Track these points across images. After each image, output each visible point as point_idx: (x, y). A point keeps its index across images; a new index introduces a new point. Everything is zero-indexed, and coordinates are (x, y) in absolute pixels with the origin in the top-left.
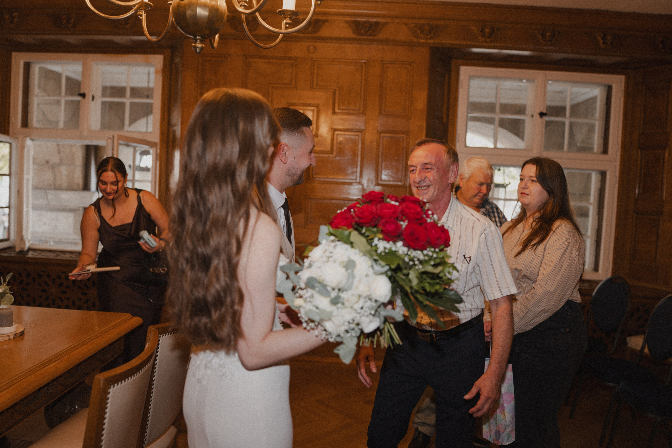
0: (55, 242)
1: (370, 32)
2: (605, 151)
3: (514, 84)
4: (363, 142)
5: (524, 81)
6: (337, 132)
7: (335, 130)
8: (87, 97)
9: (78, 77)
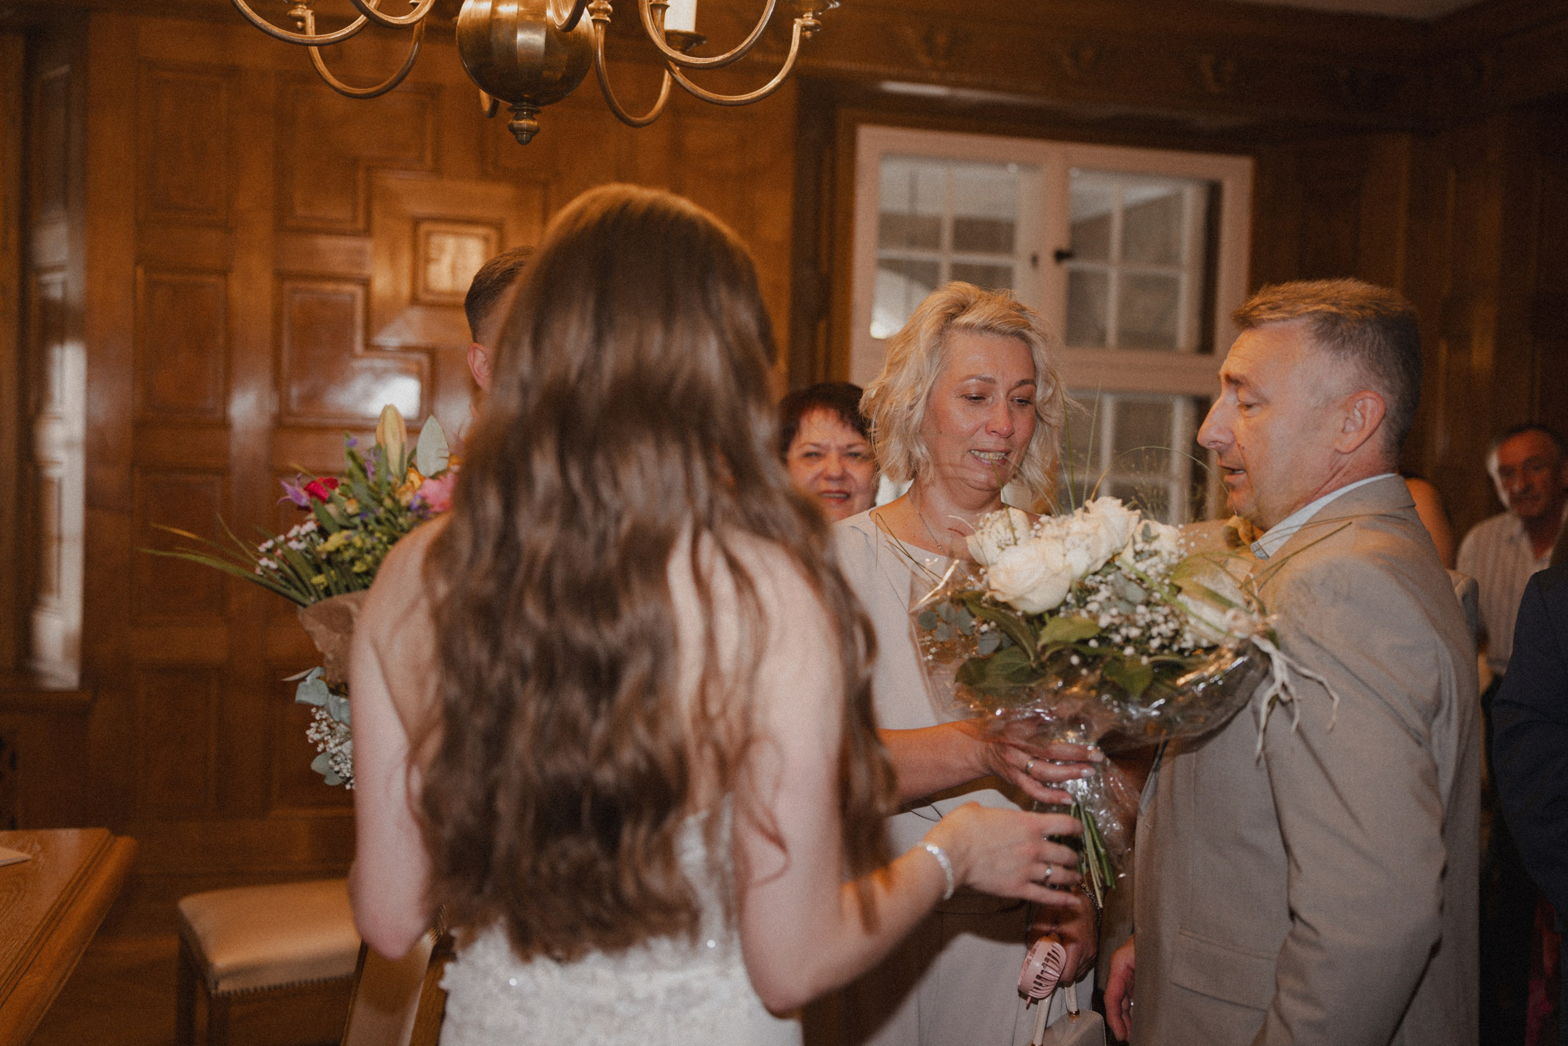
2: (1206, 344)
5: (1013, 167)
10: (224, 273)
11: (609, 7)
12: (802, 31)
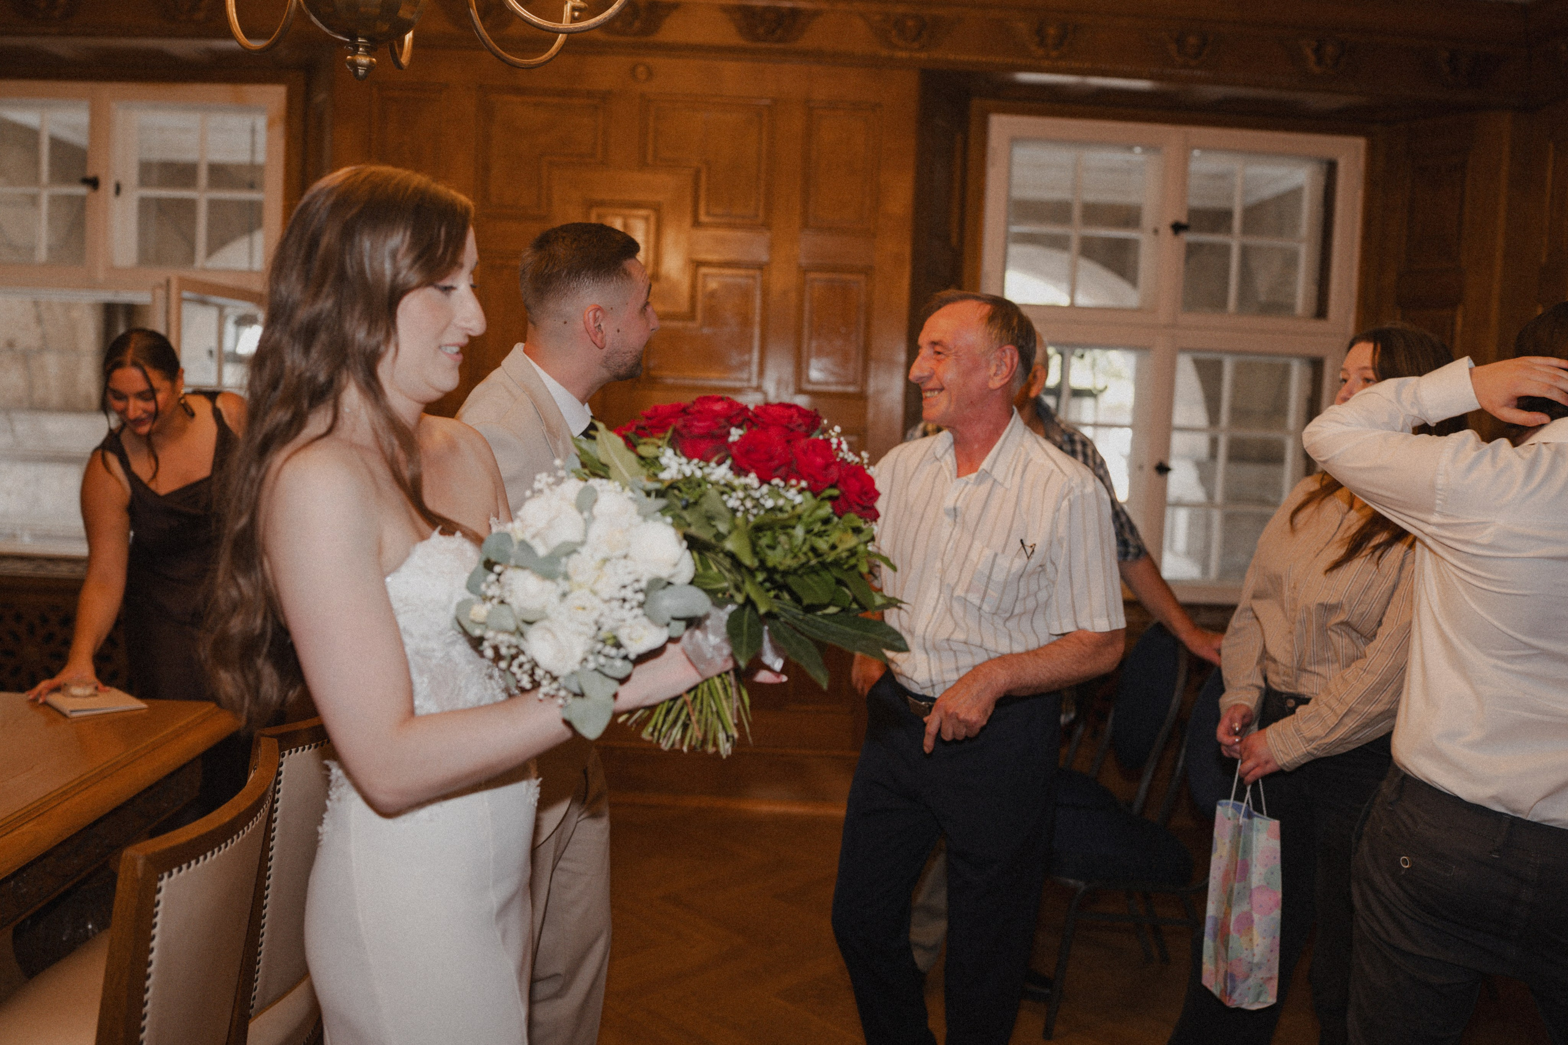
0: (35, 536)
1: (779, 32)
2: (1321, 311)
3: (1115, 157)
4: (765, 293)
5: (1138, 150)
6: (704, 270)
7: (698, 264)
8: (102, 186)
9: (80, 139)
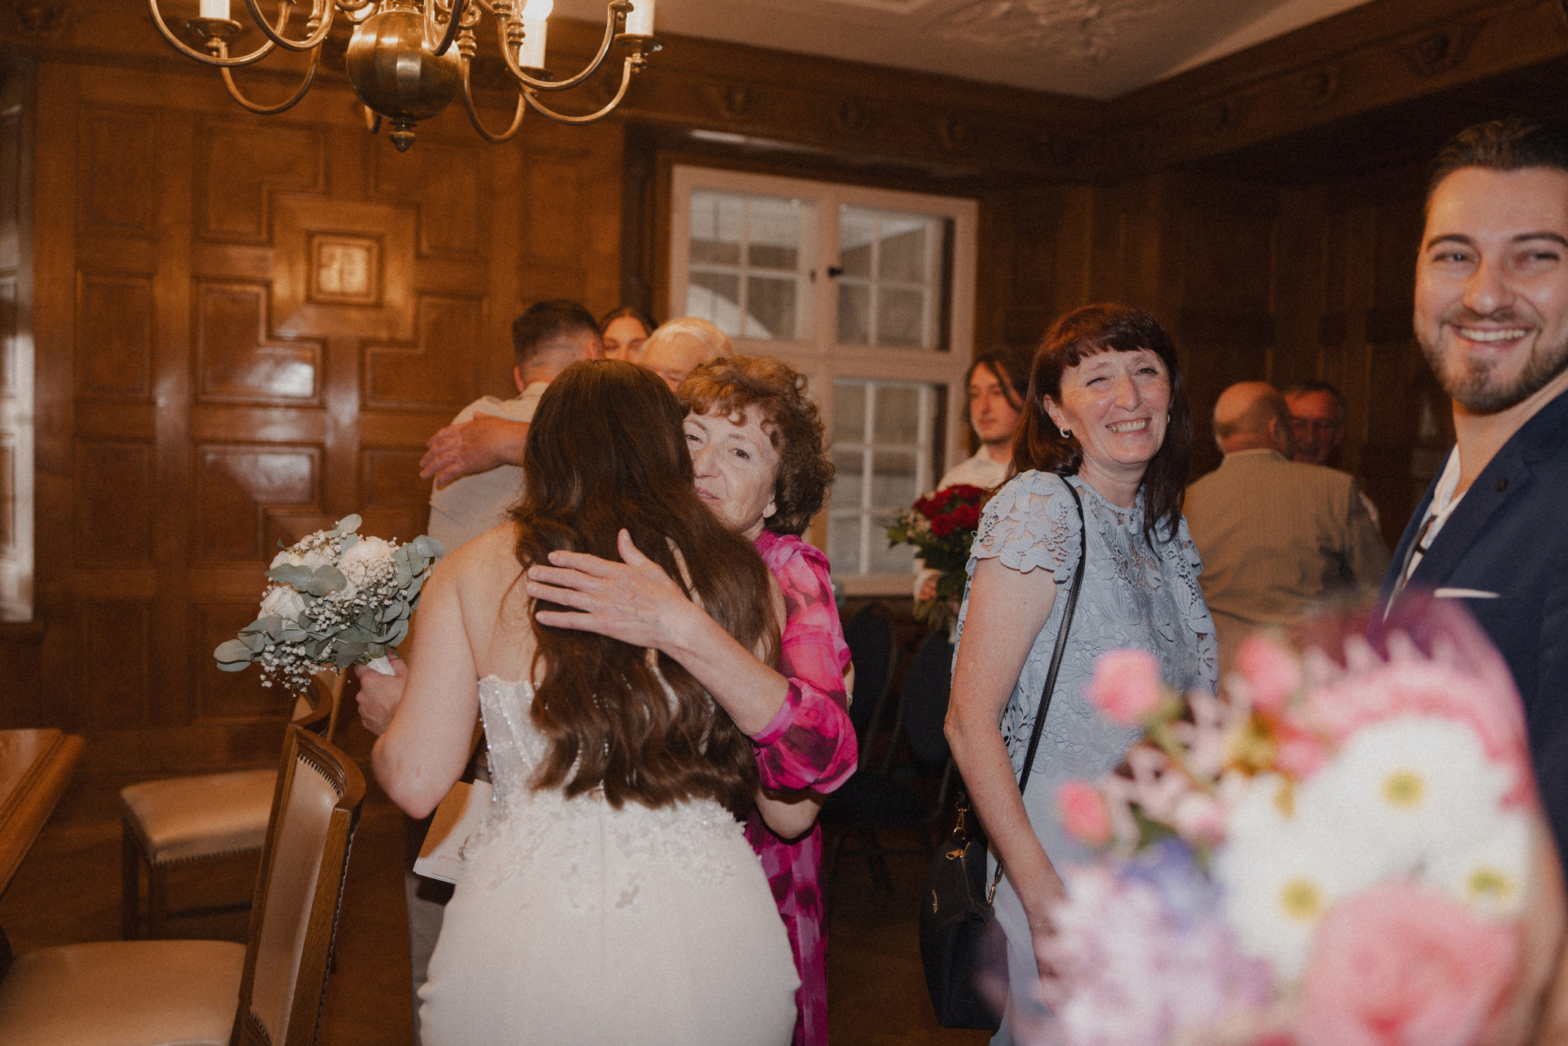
2: (944, 343)
3: (776, 208)
5: (795, 202)
6: (426, 300)
7: (421, 294)
10: (150, 276)
11: (474, 44)
12: (632, 68)
